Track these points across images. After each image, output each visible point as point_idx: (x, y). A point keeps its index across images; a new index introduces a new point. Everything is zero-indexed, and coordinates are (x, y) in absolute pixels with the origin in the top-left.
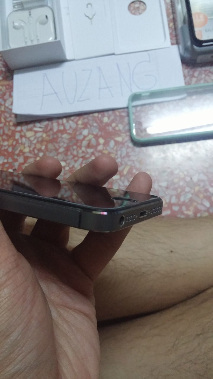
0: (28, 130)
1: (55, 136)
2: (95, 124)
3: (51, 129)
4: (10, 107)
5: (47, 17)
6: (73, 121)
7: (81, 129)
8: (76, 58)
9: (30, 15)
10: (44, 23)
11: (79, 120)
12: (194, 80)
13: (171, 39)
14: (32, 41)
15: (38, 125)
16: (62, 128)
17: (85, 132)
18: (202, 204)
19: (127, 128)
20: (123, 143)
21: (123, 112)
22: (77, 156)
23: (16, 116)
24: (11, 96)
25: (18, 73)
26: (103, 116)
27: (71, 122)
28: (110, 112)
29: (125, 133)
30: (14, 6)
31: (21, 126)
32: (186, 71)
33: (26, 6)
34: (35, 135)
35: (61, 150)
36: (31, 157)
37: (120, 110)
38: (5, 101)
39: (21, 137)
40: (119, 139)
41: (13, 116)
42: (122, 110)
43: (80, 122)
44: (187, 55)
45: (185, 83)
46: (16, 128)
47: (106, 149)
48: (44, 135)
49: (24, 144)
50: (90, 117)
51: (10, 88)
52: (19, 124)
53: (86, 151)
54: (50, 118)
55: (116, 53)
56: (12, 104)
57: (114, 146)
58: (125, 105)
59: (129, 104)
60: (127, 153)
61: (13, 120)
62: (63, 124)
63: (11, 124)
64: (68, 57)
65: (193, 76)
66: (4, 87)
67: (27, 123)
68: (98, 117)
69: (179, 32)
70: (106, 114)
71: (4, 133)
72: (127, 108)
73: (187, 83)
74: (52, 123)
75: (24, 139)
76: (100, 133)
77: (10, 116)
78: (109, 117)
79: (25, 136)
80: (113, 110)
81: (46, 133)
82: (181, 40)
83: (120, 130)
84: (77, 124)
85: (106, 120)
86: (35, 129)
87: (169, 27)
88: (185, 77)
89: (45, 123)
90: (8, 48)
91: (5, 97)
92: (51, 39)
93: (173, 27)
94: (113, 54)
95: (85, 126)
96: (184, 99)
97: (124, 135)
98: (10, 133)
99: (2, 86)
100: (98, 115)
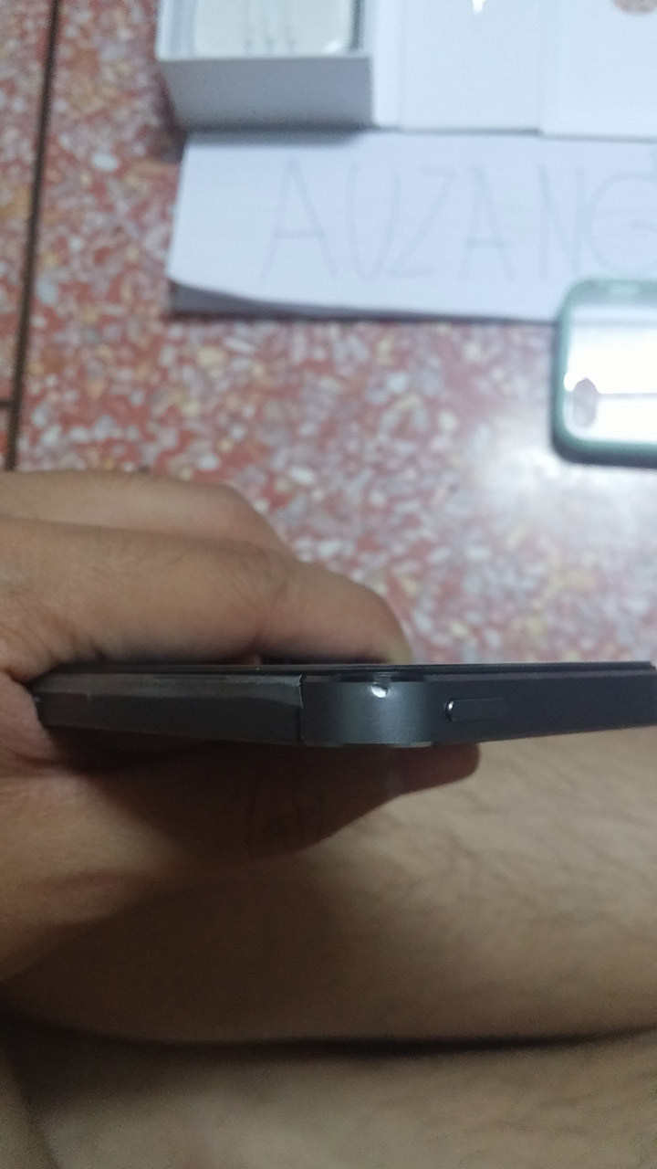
0: (206, 343)
1: (294, 380)
2: (434, 362)
3: (285, 353)
4: (159, 254)
7: (382, 367)
8: (406, 126)
11: (381, 338)
15: (241, 329)
16: (319, 354)
17: (397, 382)
19: (543, 391)
21: (536, 336)
22: (358, 458)
23: (174, 288)
24: (166, 217)
26: (467, 338)
27: (353, 340)
28: (493, 331)
31: (186, 325)
34: (227, 363)
35: (308, 429)
37: (527, 329)
38: (143, 228)
39: (181, 361)
41: (163, 286)
42: (534, 328)
43: (384, 346)
46: (166, 329)
48: (258, 370)
49: (187, 389)
50: (422, 333)
51: (168, 190)
52: (178, 316)
54: (285, 315)
55: (545, 131)
56: (166, 243)
58: (546, 315)
59: (561, 313)
61: (160, 301)
62: (326, 344)
63: (154, 311)
64: (380, 117)
66: (148, 184)
67: (205, 317)
68: (447, 338)
70: (477, 332)
72: (554, 324)
74: (291, 334)
75: (188, 373)
77: (154, 286)
79: (193, 362)
80: (505, 323)
81: (265, 362)
83: (514, 396)
84: (374, 352)
86: (233, 343)
89: (266, 329)
90: (187, 55)
91: (147, 219)
94: (534, 132)
95: (401, 360)
97: (531, 414)
98: (143, 342)
99: (142, 176)
100: (450, 332)
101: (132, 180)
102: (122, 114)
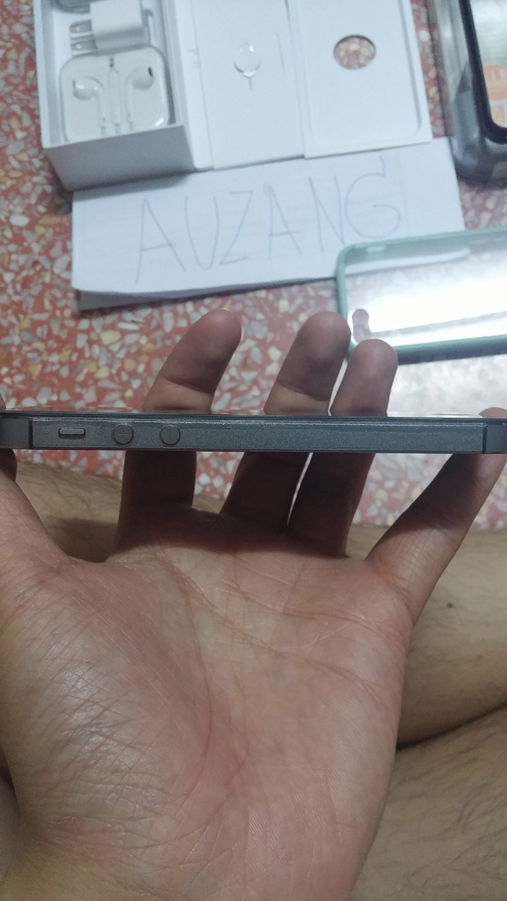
0: (105, 328)
1: (168, 343)
2: (260, 316)
3: (160, 327)
4: (65, 275)
5: (150, 71)
6: (207, 306)
8: (216, 166)
9: (112, 65)
10: (144, 86)
11: (223, 304)
12: (486, 216)
13: (433, 123)
14: (117, 125)
15: (128, 316)
16: (183, 323)
21: (325, 288)
23: (78, 294)
24: (66, 250)
25: (83, 198)
26: (279, 297)
27: (203, 309)
28: (295, 289)
30: (73, 46)
31: (90, 319)
32: (468, 196)
33: (101, 46)
34: (122, 339)
36: (112, 390)
37: (317, 285)
38: (52, 260)
39: (90, 343)
41: (71, 295)
42: (322, 284)
44: (471, 162)
45: (466, 224)
46: (77, 324)
48: (144, 340)
49: (97, 360)
50: (249, 298)
51: (66, 232)
52: (85, 314)
53: (240, 376)
54: (155, 302)
55: (307, 155)
56: (69, 267)
58: (328, 273)
59: (337, 271)
61: (73, 306)
62: (186, 315)
63: (67, 313)
64: (198, 163)
65: (483, 208)
66: (51, 230)
67: (103, 312)
68: (266, 300)
69: (452, 109)
70: (284, 292)
71: (50, 335)
72: (335, 279)
73: (471, 225)
74: (162, 313)
75: (96, 349)
76: (270, 337)
77: (65, 297)
78: (291, 300)
79: (99, 342)
80: (302, 283)
81: (147, 335)
82: (456, 127)
85: (284, 305)
86: (123, 326)
87: (428, 97)
88: (465, 210)
89: (145, 313)
90: (62, 143)
91: (53, 253)
92: (161, 122)
93: (437, 97)
94: (302, 157)
96: (463, 259)
98: (64, 335)
99: (46, 226)
100: (267, 295)
101: (40, 230)
102: (27, 187)
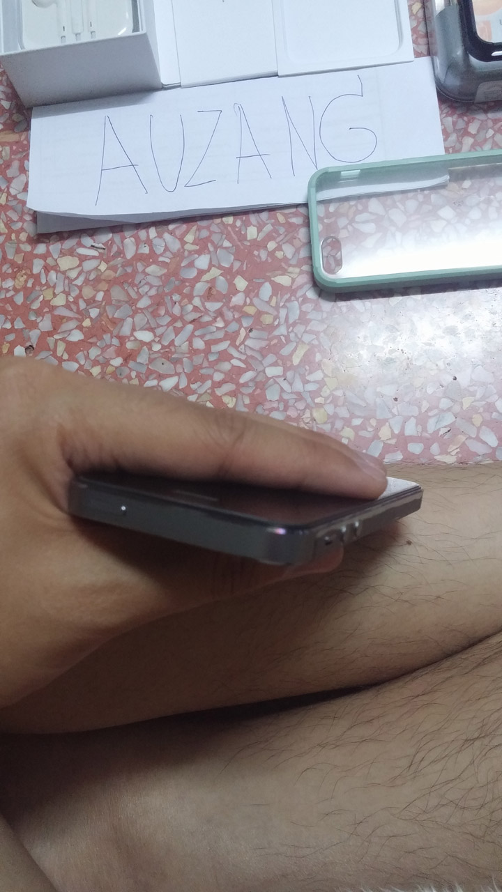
1: (129, 270)
2: (227, 244)
3: (120, 253)
4: (21, 196)
6: (171, 233)
7: (190, 252)
8: (183, 83)
11: (187, 232)
12: (468, 141)
13: (415, 41)
14: (77, 33)
15: (87, 241)
16: (145, 250)
17: (202, 262)
18: (478, 439)
19: (303, 253)
20: (292, 291)
21: (296, 215)
22: (181, 318)
23: (35, 216)
24: (23, 170)
25: (42, 115)
26: (247, 224)
27: (167, 236)
28: (264, 215)
29: (299, 265)
31: (48, 244)
32: (450, 119)
34: (80, 265)
35: (144, 303)
38: (9, 181)
39: (47, 269)
40: (284, 280)
41: (28, 218)
43: (190, 238)
44: (453, 82)
45: (447, 150)
46: (33, 249)
47: (252, 304)
48: (103, 267)
50: (215, 224)
51: (23, 151)
52: (42, 238)
53: (204, 306)
54: (116, 226)
56: (25, 189)
57: (271, 297)
58: (300, 199)
60: (303, 314)
61: (29, 228)
62: (149, 242)
63: (23, 236)
65: (466, 133)
66: (8, 148)
67: (61, 236)
69: (436, 26)
70: (253, 218)
71: (4, 259)
72: (306, 205)
73: (451, 149)
75: (53, 275)
76: (237, 265)
77: (21, 219)
78: (260, 227)
79: (56, 268)
80: (272, 209)
81: (107, 262)
82: (439, 46)
83: (285, 259)
84: (183, 243)
86: (81, 251)
87: (411, 14)
88: (446, 134)
89: (105, 238)
90: (19, 50)
91: (10, 172)
92: (124, 31)
93: (420, 14)
94: (276, 75)
95: (202, 246)
96: (442, 186)
97: (297, 270)
98: (19, 260)
99: (2, 144)
100: (234, 222)
